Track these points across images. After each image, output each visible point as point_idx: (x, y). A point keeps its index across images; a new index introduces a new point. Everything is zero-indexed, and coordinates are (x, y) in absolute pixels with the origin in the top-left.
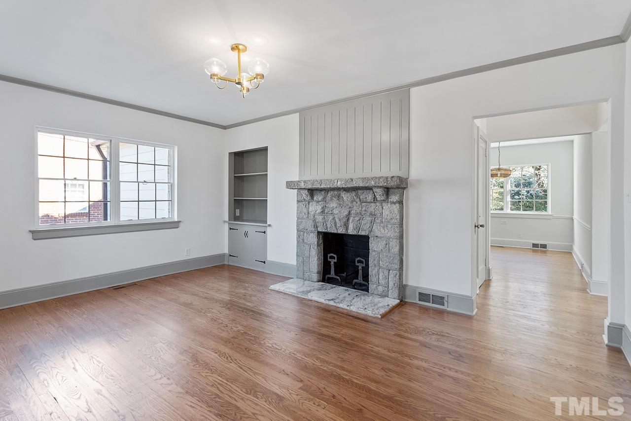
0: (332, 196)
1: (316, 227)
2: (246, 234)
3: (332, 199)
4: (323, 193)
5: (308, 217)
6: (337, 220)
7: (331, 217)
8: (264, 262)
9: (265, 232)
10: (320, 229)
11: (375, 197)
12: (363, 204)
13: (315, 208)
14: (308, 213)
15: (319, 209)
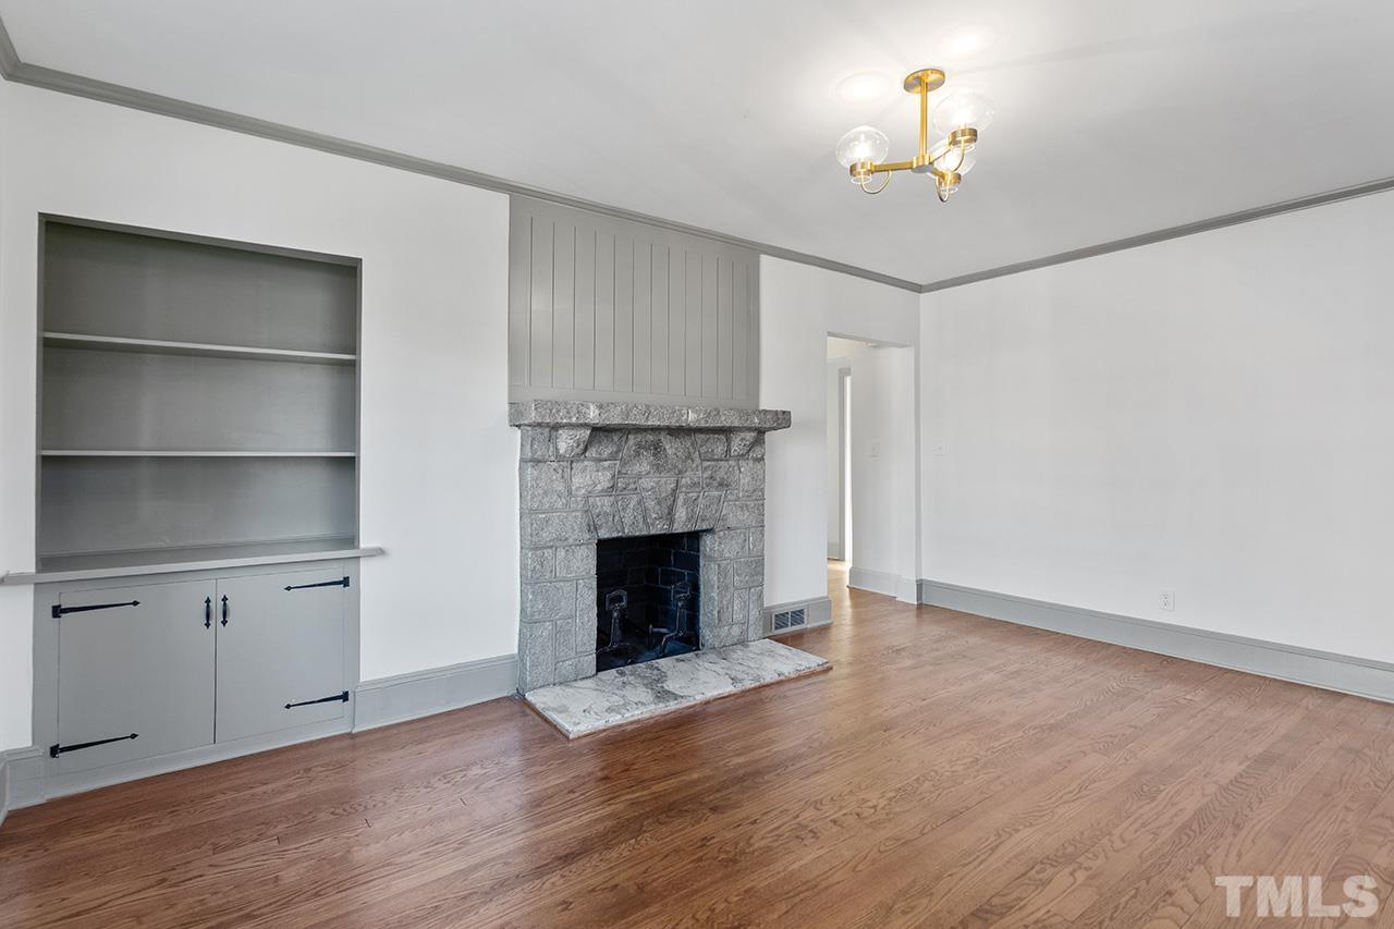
0: (639, 446)
1: (593, 527)
2: (216, 613)
3: (638, 454)
4: (616, 439)
5: (567, 504)
6: (651, 504)
7: (635, 499)
8: (345, 697)
9: (345, 582)
10: (604, 534)
11: (728, 450)
12: (706, 464)
13: (591, 477)
14: (570, 492)
15: (604, 480)
